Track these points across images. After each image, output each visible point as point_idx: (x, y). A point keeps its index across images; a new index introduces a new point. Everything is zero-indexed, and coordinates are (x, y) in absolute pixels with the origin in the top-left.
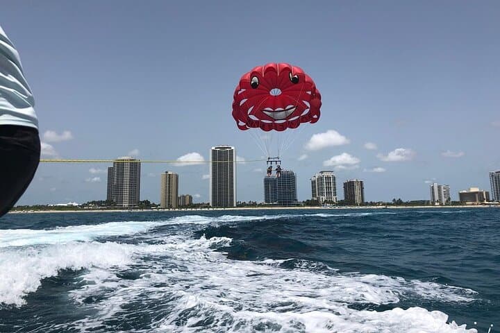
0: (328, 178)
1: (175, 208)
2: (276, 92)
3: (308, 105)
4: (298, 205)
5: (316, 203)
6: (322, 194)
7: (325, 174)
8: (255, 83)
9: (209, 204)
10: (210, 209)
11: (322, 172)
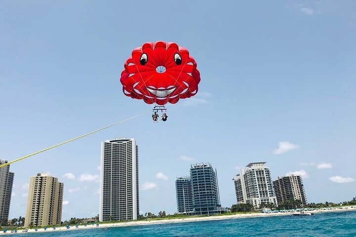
0: (260, 172)
1: (45, 228)
2: (161, 69)
3: (187, 85)
4: (223, 212)
5: (248, 208)
6: (255, 195)
7: (255, 167)
8: (144, 60)
9: (98, 218)
10: (101, 226)
11: (250, 165)
